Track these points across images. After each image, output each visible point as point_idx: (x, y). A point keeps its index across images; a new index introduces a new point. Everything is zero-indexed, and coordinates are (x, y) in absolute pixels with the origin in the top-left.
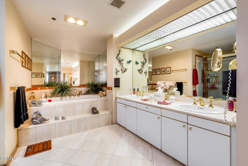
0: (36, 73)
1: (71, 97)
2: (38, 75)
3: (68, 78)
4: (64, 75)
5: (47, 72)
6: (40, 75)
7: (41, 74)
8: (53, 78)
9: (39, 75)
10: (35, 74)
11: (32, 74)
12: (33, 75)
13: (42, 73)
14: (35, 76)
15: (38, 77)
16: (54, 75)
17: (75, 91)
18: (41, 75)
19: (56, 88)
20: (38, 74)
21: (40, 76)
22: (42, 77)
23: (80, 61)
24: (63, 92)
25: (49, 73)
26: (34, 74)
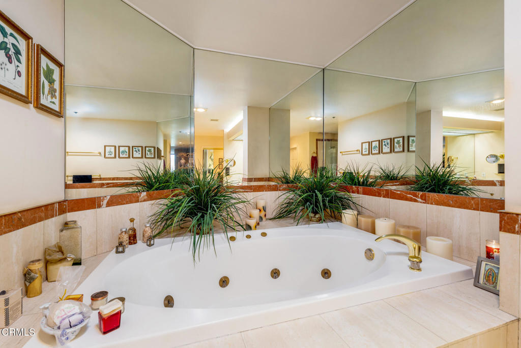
0: (142, 147)
1: (233, 239)
2: (147, 152)
3: (212, 160)
4: (204, 153)
5: (171, 148)
6: (150, 151)
7: (152, 149)
8: (183, 161)
9: (149, 153)
10: (140, 148)
11: (134, 150)
12: (136, 151)
13: (154, 148)
14: (140, 156)
15: (147, 156)
16: (185, 155)
17: (244, 209)
18: (153, 152)
19: (176, 195)
20: (147, 149)
21: (151, 154)
22: (154, 158)
23: (248, 107)
24: (203, 216)
25: (175, 150)
26: (139, 150)
